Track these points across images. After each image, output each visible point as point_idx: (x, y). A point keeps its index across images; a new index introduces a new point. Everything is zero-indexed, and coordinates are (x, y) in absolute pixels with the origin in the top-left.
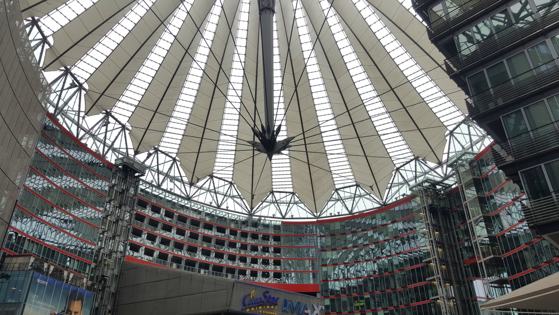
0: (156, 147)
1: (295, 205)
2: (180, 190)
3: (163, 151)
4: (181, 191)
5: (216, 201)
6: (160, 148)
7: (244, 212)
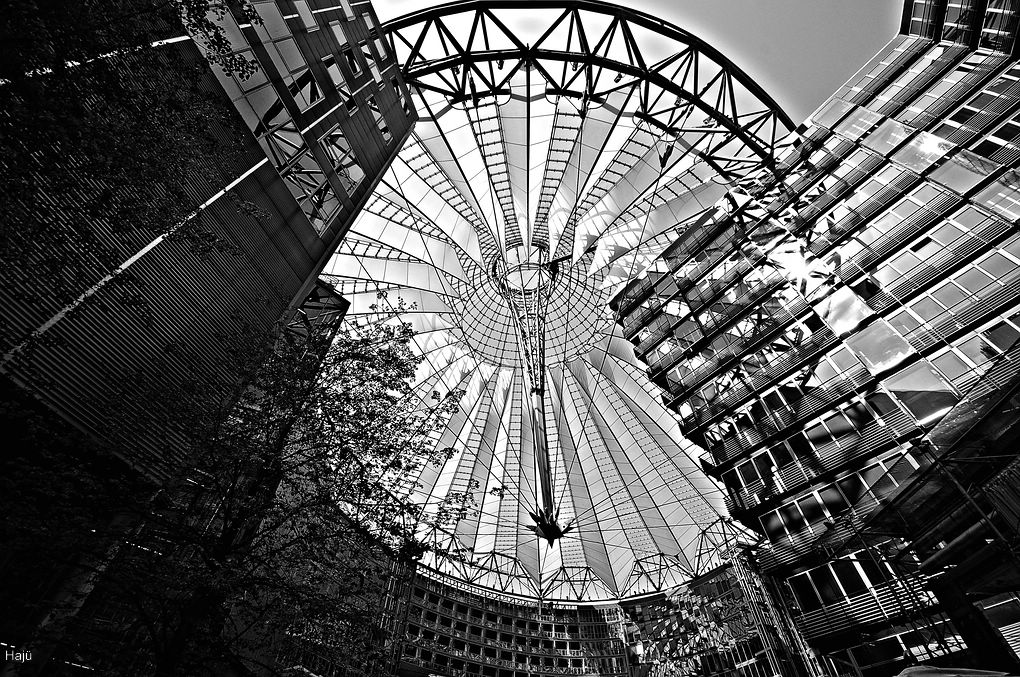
1: (591, 584)
4: (461, 574)
5: (500, 583)
7: (532, 595)
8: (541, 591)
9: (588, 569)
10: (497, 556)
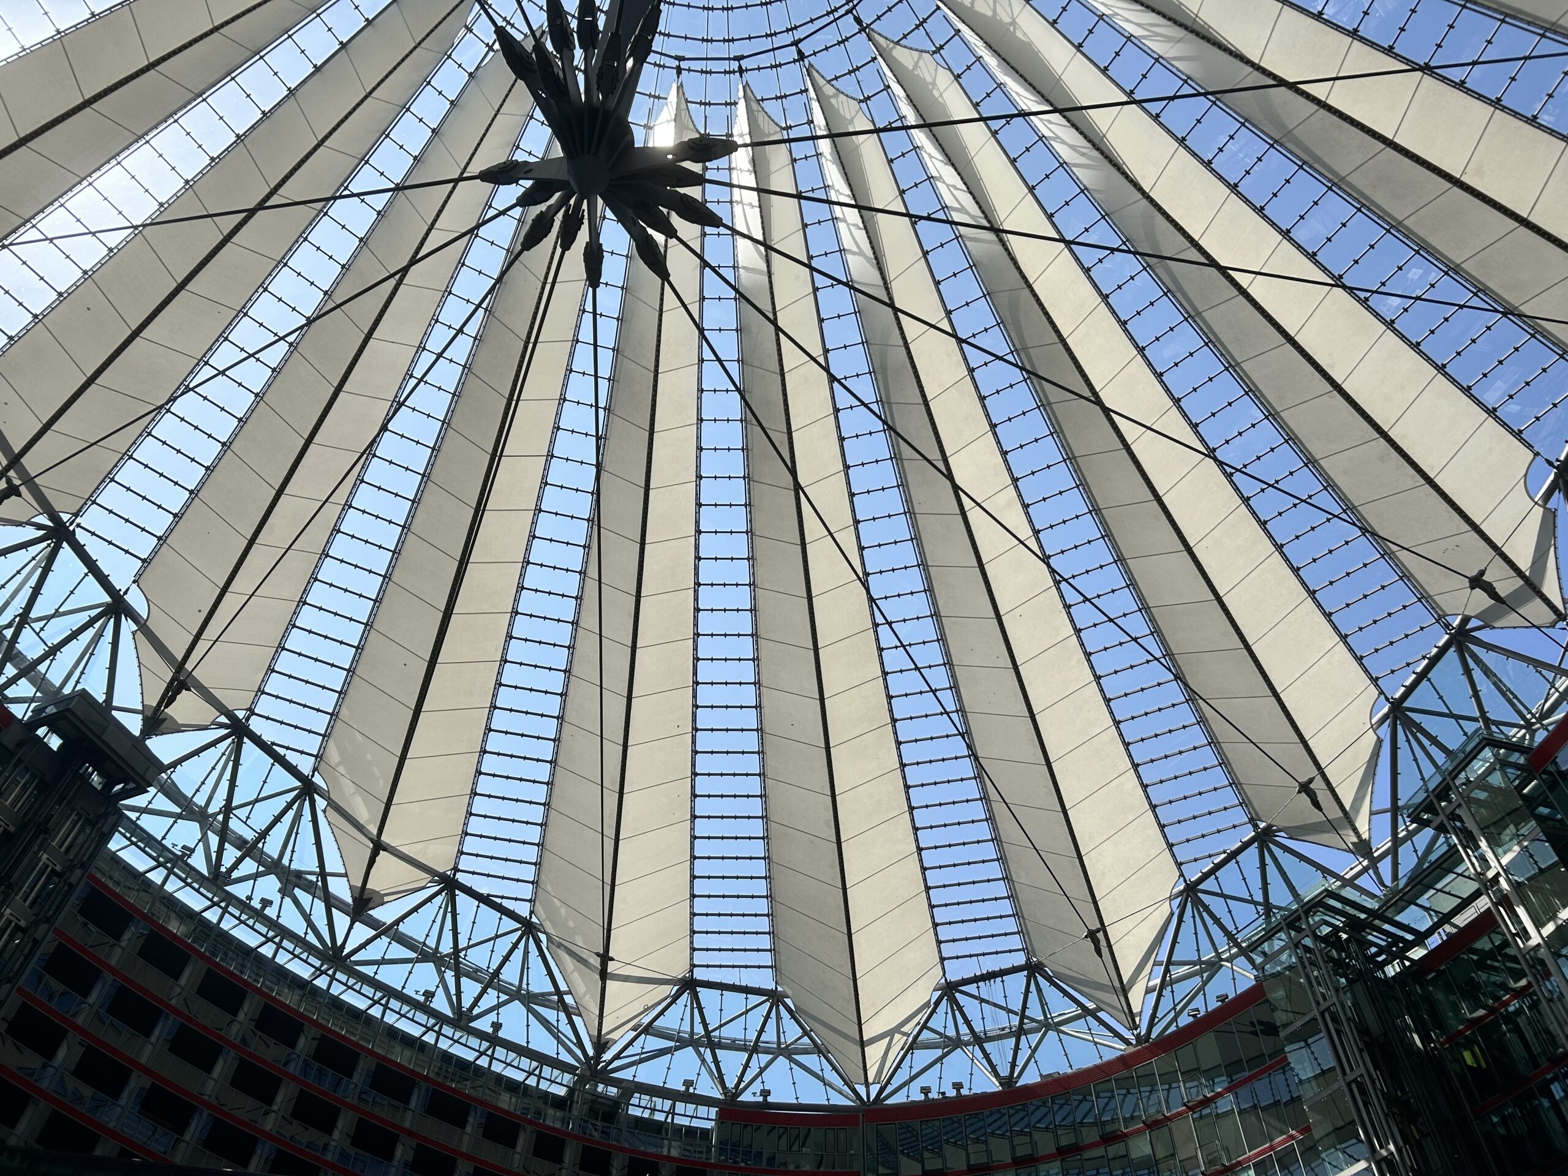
0: (241, 714)
1: (782, 1060)
2: (307, 918)
3: (267, 738)
4: (310, 924)
5: (453, 991)
6: (256, 725)
7: (565, 1057)
8: (601, 1045)
9: (775, 998)
10: (461, 898)
